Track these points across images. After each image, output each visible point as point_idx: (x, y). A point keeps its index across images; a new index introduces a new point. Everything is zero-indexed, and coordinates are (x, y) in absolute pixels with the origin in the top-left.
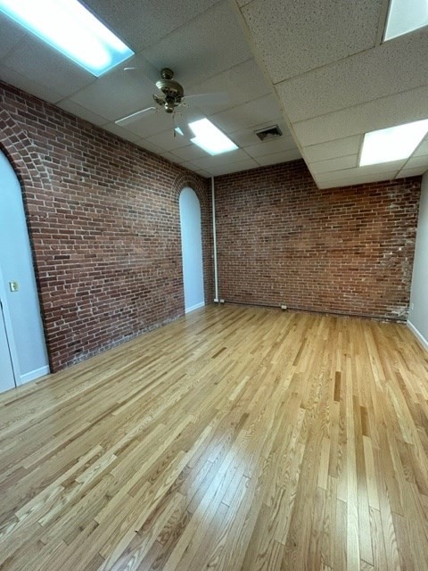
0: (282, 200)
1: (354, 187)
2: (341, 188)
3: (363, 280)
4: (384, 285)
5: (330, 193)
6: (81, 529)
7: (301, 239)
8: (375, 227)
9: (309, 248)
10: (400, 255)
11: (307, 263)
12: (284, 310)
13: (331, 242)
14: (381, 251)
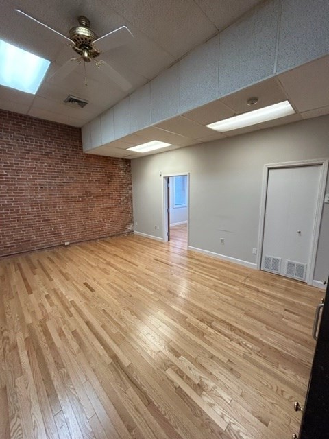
0: (53, 153)
1: (104, 157)
2: (97, 156)
3: (114, 213)
4: (124, 215)
5: (91, 157)
6: (232, 369)
7: (73, 187)
8: (116, 183)
9: (81, 194)
10: (127, 198)
11: (80, 205)
12: (67, 246)
13: (95, 191)
14: (120, 196)
